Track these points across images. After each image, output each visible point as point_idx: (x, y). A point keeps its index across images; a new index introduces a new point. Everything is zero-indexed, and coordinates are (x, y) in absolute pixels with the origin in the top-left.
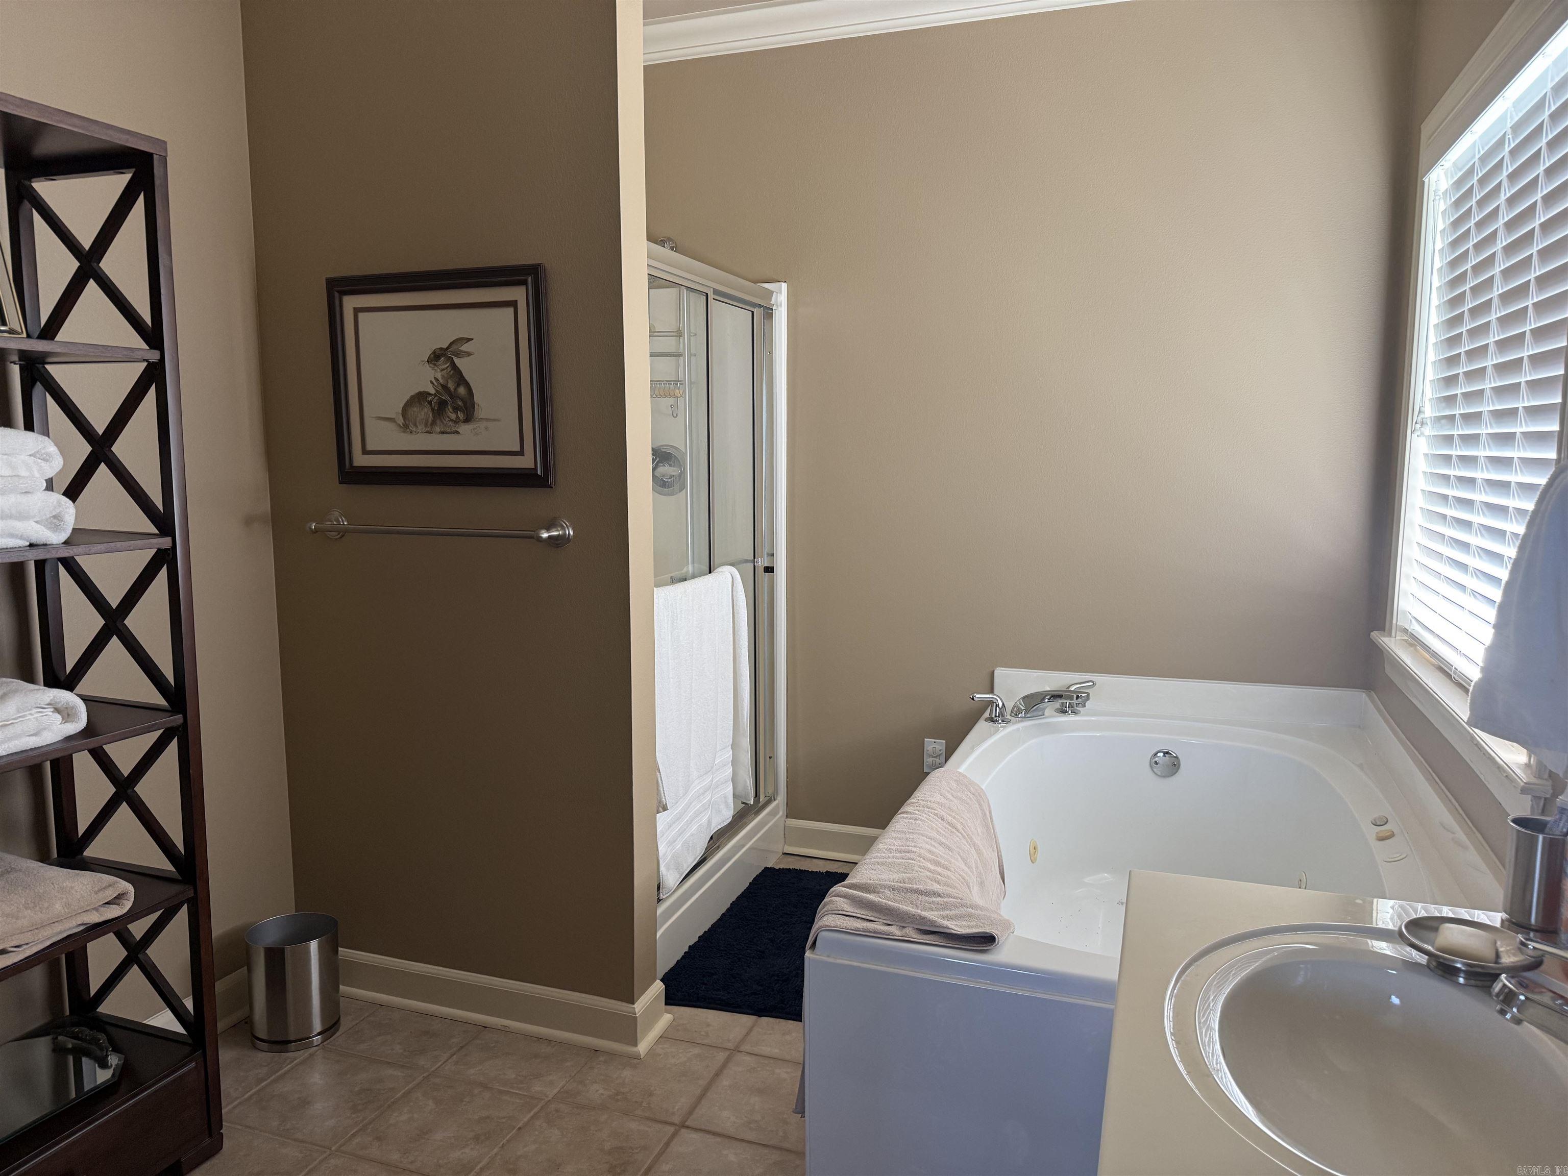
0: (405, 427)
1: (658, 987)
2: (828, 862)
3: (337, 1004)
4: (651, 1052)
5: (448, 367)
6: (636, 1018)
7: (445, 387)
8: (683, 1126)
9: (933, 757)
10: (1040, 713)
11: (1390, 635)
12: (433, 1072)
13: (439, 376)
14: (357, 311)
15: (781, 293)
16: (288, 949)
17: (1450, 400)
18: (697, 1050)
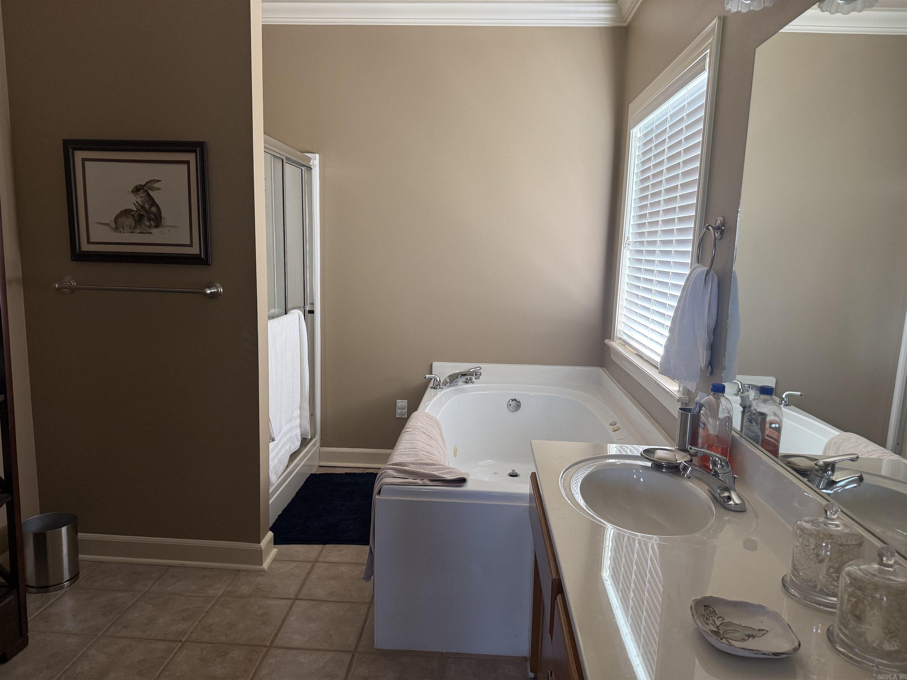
0: (116, 229)
1: (270, 534)
2: (344, 468)
3: (77, 564)
4: (270, 567)
5: (145, 195)
6: (262, 550)
7: (143, 207)
8: (297, 599)
9: (401, 409)
10: (456, 384)
11: (613, 341)
12: (146, 591)
13: (139, 200)
14: (84, 160)
15: (316, 159)
16: (49, 533)
17: (642, 234)
18: (295, 564)
